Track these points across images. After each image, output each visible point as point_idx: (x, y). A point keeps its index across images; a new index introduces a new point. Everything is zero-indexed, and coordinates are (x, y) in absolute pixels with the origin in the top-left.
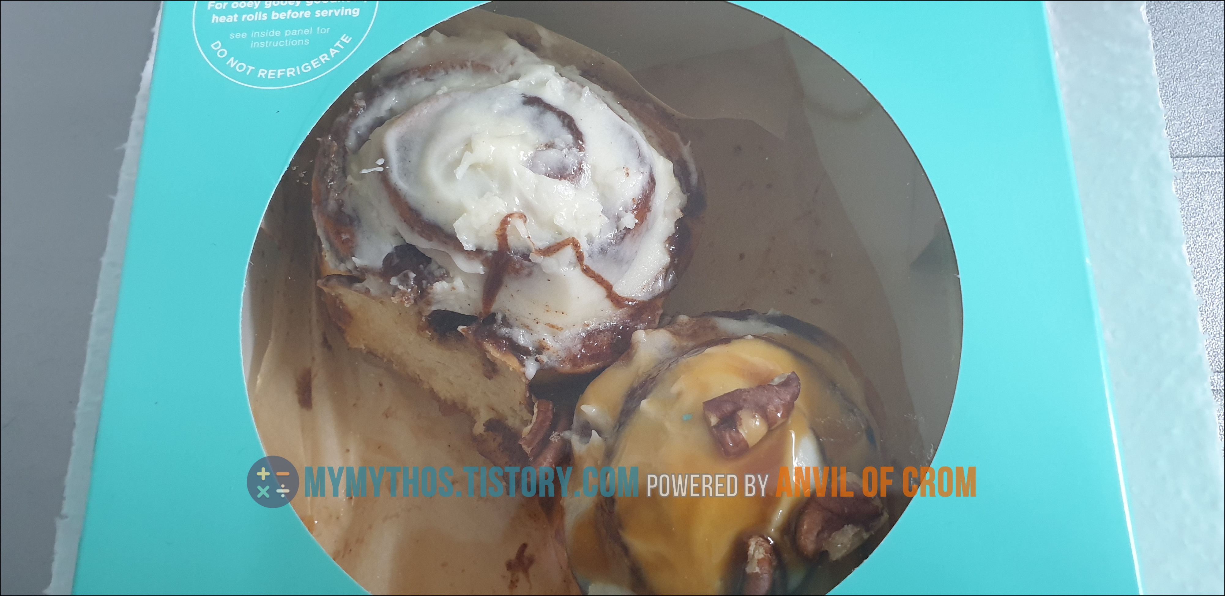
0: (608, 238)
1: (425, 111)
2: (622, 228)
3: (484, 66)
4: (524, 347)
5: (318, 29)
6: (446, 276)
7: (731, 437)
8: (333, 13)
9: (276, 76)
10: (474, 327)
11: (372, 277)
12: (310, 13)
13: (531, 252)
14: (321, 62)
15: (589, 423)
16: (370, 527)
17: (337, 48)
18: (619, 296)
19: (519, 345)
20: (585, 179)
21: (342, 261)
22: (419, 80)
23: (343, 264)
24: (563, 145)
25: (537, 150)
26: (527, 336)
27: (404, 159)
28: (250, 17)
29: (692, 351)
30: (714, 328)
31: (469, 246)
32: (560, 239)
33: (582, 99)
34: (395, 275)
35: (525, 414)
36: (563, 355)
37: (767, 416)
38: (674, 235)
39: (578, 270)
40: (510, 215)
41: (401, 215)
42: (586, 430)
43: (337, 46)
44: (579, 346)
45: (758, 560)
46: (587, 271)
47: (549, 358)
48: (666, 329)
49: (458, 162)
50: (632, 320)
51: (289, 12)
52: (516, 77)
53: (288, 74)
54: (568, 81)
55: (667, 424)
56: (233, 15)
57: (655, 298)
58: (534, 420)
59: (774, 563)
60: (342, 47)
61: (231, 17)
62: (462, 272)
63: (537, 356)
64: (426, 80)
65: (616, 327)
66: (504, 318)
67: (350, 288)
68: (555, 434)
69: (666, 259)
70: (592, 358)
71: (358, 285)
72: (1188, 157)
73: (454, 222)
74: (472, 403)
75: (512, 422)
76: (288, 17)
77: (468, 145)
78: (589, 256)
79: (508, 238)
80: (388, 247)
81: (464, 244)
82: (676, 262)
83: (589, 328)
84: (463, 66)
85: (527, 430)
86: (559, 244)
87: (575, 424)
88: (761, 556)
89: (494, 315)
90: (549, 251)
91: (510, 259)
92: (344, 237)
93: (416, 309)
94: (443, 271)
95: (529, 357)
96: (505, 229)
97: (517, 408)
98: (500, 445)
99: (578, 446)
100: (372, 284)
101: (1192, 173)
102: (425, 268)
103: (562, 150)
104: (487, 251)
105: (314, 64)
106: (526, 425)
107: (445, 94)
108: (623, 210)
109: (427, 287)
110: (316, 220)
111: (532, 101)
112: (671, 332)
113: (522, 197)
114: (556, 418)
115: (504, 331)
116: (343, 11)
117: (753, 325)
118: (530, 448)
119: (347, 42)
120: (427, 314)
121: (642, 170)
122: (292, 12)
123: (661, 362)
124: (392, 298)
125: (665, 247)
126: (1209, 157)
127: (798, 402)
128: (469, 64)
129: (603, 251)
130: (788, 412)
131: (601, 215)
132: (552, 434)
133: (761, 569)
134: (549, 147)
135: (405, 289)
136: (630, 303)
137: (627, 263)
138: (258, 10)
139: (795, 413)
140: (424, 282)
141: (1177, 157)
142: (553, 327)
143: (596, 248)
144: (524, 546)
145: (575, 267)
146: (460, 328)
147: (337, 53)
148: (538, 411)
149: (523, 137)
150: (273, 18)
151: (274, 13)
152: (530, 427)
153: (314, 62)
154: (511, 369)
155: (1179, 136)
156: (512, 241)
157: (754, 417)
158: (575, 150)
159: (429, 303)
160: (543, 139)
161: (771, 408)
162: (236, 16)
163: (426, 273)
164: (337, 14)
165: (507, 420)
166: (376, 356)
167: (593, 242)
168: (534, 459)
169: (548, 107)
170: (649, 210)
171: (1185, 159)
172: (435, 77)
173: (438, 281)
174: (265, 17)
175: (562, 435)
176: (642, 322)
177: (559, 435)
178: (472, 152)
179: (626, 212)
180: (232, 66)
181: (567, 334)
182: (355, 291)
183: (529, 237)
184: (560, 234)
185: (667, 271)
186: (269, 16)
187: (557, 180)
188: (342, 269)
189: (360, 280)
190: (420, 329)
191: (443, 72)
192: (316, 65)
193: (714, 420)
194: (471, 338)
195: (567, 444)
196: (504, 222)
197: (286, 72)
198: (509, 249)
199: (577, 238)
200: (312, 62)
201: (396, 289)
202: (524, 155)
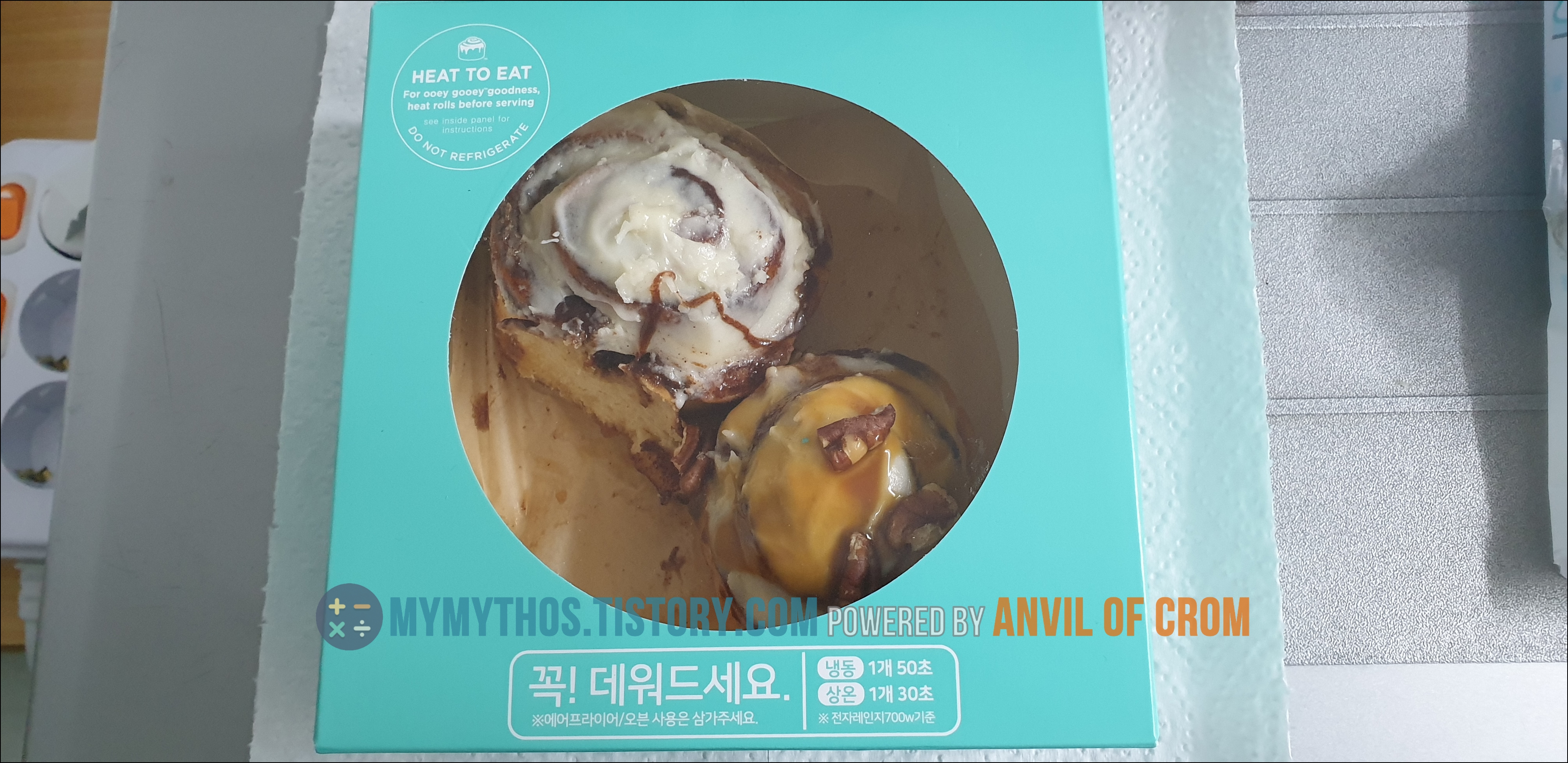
0: (744, 292)
1: (589, 181)
2: (755, 283)
3: (638, 137)
4: (674, 382)
5: (499, 118)
6: (608, 323)
7: (838, 455)
8: (511, 103)
9: (466, 158)
10: (632, 365)
11: (546, 323)
12: (491, 103)
13: (679, 304)
14: (503, 147)
15: (728, 444)
16: (543, 533)
17: (516, 135)
18: (755, 338)
19: (670, 380)
20: (725, 240)
21: (519, 308)
22: (580, 147)
23: (519, 311)
24: (705, 213)
25: (683, 218)
26: (677, 372)
27: (571, 225)
28: (440, 106)
29: (815, 385)
30: (834, 365)
31: (627, 300)
32: (704, 293)
33: (723, 170)
34: (566, 321)
35: (677, 438)
36: (707, 387)
37: (867, 440)
38: (803, 283)
39: (719, 318)
40: (662, 274)
41: (571, 272)
42: (726, 450)
43: (516, 134)
44: (721, 381)
45: (857, 550)
46: (726, 319)
47: (696, 391)
48: (795, 366)
49: (617, 229)
50: (767, 358)
51: (474, 102)
52: (665, 148)
53: (476, 157)
54: (710, 153)
55: (790, 446)
56: (425, 103)
57: (786, 338)
58: (684, 442)
59: (871, 553)
60: (520, 135)
61: (424, 105)
62: (621, 320)
63: (686, 389)
64: (587, 147)
65: (753, 364)
66: (657, 358)
67: (526, 330)
68: (701, 454)
69: (796, 305)
70: (732, 390)
71: (533, 329)
72: (1284, 200)
73: (616, 280)
74: (629, 426)
75: (665, 443)
76: (473, 106)
77: (626, 214)
78: (728, 307)
79: (660, 293)
80: (560, 297)
81: (624, 298)
82: (805, 307)
83: (729, 365)
84: (619, 135)
85: (677, 451)
86: (702, 297)
87: (718, 446)
88: (859, 547)
89: (649, 354)
90: (695, 303)
91: (661, 310)
92: (521, 288)
93: (583, 350)
94: (606, 319)
95: (678, 390)
96: (658, 286)
97: (669, 431)
98: (655, 463)
99: (720, 464)
100: (545, 328)
101: (1287, 215)
102: (591, 315)
103: (704, 217)
104: (643, 303)
105: (497, 149)
106: (677, 446)
107: (606, 165)
108: (757, 266)
109: (593, 332)
110: (495, 273)
111: (679, 173)
112: (799, 368)
113: (671, 258)
114: (702, 440)
115: (657, 368)
116: (519, 101)
117: (868, 363)
118: (681, 466)
119: (525, 130)
120: (593, 353)
121: (773, 232)
122: (476, 102)
123: (789, 394)
124: (564, 341)
125: (795, 294)
126: (1303, 200)
127: (894, 427)
128: (624, 134)
129: (739, 302)
130: (884, 437)
131: (738, 271)
132: (698, 454)
133: (858, 557)
134: (694, 214)
135: (575, 334)
136: (765, 343)
137: (762, 309)
138: (447, 99)
139: (890, 435)
140: (590, 328)
141: (1275, 200)
142: (698, 365)
143: (734, 300)
144: (677, 549)
145: (716, 316)
146: (621, 366)
147: (516, 140)
148: (687, 433)
149: (672, 207)
150: (460, 107)
151: (460, 103)
152: (680, 448)
153: (498, 147)
154: (663, 400)
155: (1278, 179)
156: (663, 295)
157: (857, 440)
158: (716, 217)
159: (594, 346)
160: (689, 208)
161: (870, 433)
162: (428, 104)
163: (591, 319)
164: (515, 104)
165: (660, 441)
166: (544, 384)
167: (731, 295)
168: (684, 475)
169: (693, 178)
170: (779, 266)
171: (1282, 202)
172: (595, 145)
173: (602, 327)
174: (453, 107)
175: (707, 454)
176: (775, 359)
177: (704, 455)
178: (629, 221)
179: (759, 269)
180: (428, 149)
181: (710, 370)
182: (530, 333)
183: (678, 292)
184: (703, 288)
185: (797, 314)
186: (457, 105)
187: (701, 243)
188: (519, 314)
189: (535, 324)
190: (586, 366)
191: (602, 141)
192: (499, 150)
193: (825, 443)
194: (630, 374)
195: (711, 462)
196: (657, 280)
197: (474, 155)
198: (661, 302)
199: (718, 293)
200: (496, 147)
201: (566, 334)
202: (673, 222)
